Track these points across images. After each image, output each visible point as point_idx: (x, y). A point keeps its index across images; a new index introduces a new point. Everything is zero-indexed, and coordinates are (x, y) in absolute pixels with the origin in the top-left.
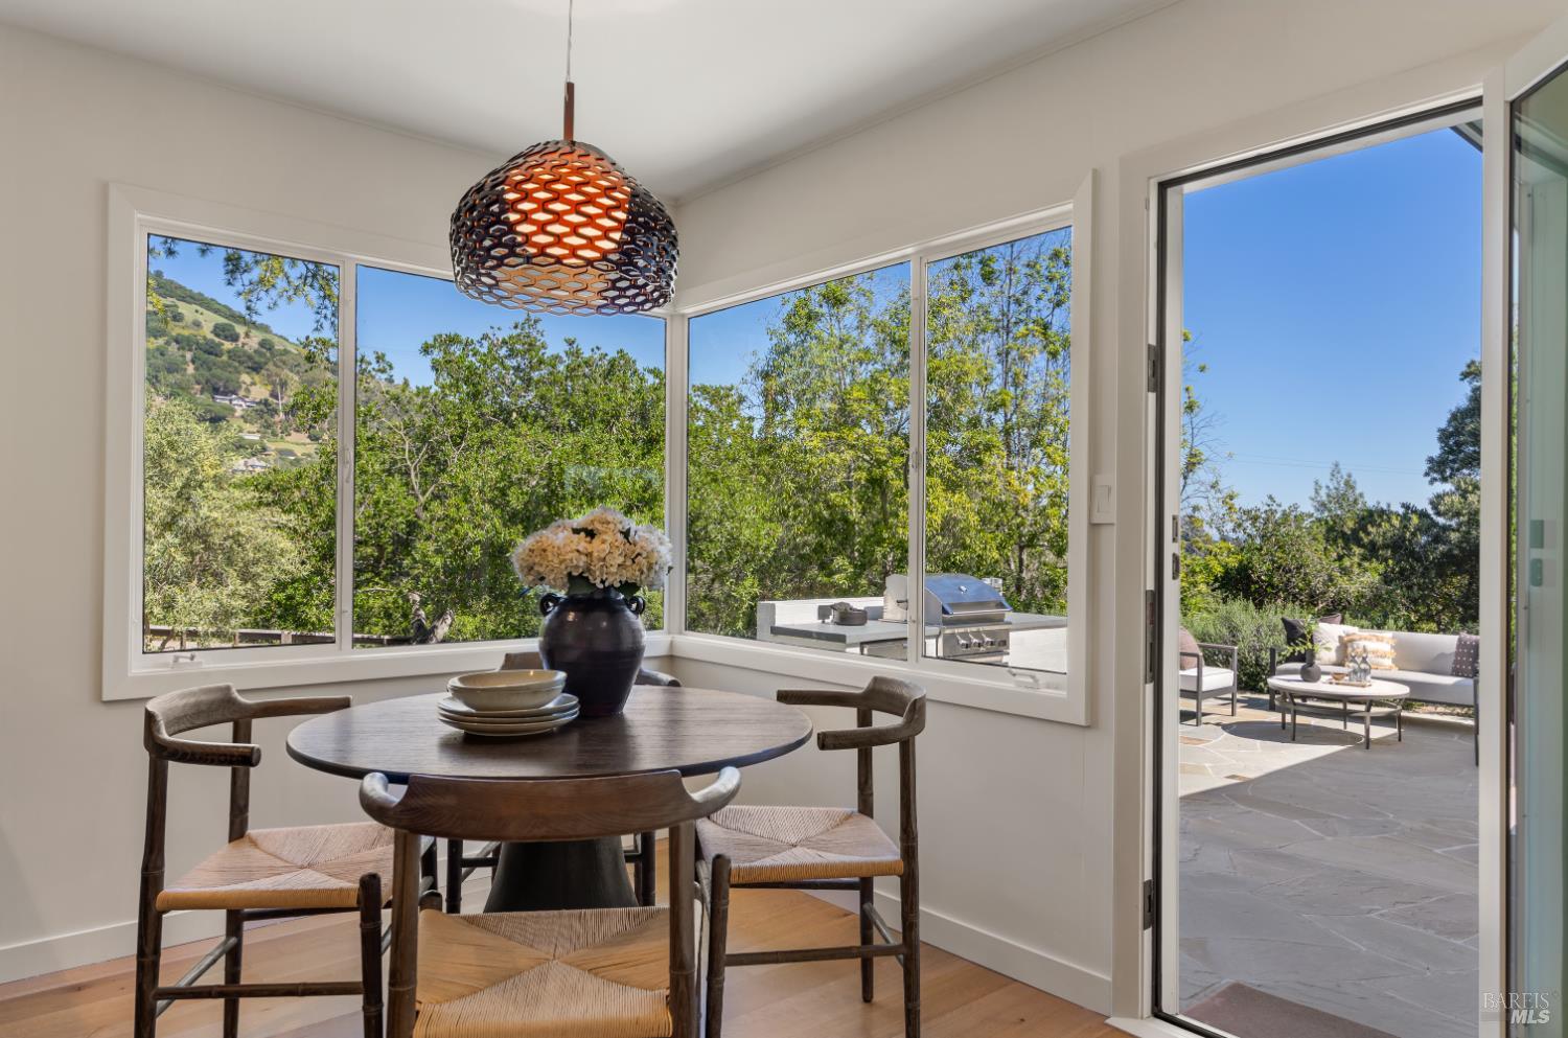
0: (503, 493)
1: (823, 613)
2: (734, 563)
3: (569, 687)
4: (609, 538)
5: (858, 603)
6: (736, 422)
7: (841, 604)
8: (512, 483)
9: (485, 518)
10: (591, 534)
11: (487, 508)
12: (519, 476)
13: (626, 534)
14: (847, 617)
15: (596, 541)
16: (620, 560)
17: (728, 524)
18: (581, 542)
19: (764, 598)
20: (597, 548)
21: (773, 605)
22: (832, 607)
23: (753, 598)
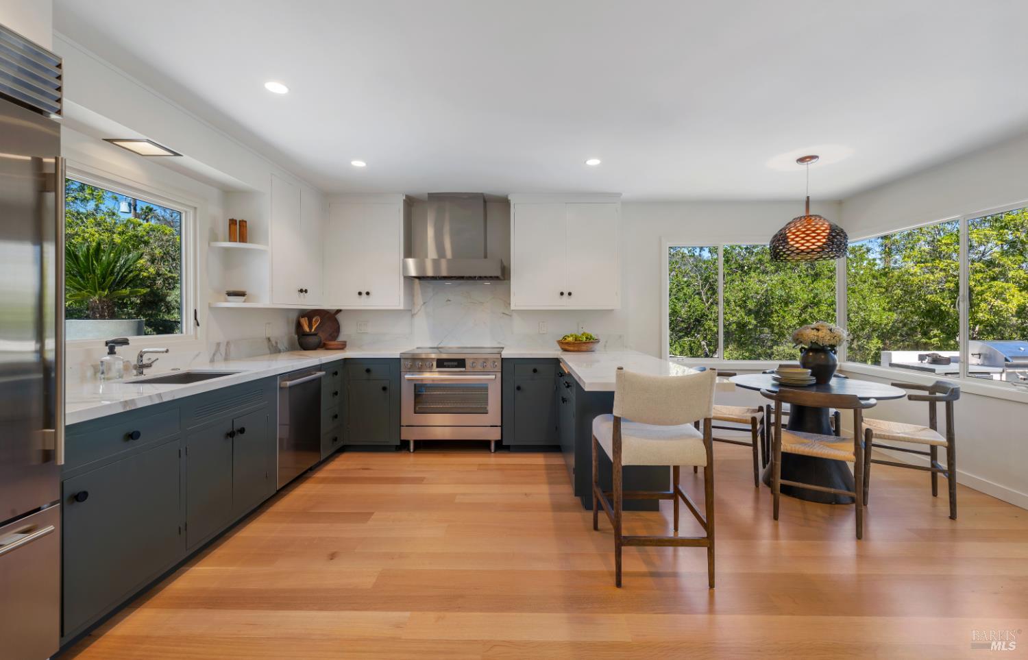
0: (745, 302)
1: (921, 358)
2: (866, 331)
3: (812, 375)
4: (825, 331)
5: (945, 354)
6: (865, 262)
7: (933, 354)
8: (749, 298)
9: (737, 312)
10: (818, 330)
11: (738, 308)
12: (752, 294)
13: (831, 330)
14: (936, 360)
15: (820, 332)
16: (829, 338)
17: (862, 314)
18: (815, 332)
19: (884, 349)
20: (820, 334)
21: (891, 353)
22: (927, 355)
23: (879, 349)
